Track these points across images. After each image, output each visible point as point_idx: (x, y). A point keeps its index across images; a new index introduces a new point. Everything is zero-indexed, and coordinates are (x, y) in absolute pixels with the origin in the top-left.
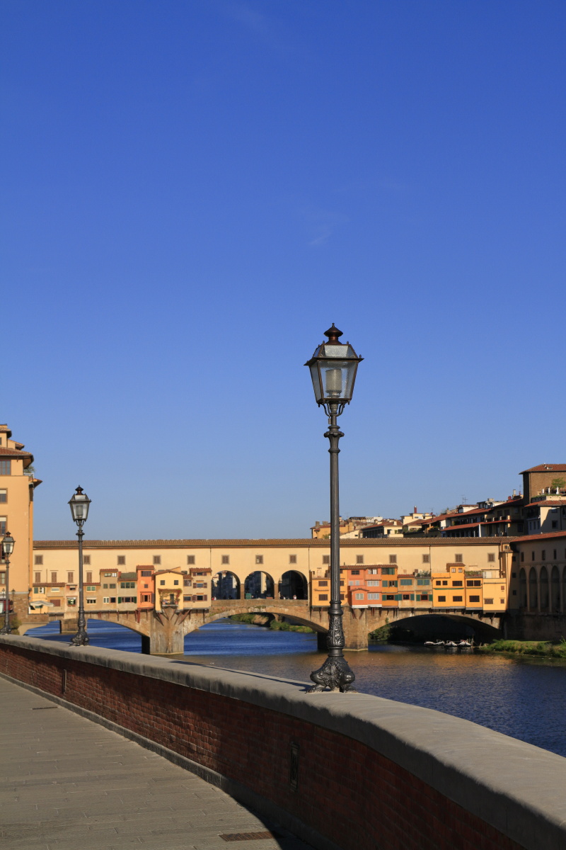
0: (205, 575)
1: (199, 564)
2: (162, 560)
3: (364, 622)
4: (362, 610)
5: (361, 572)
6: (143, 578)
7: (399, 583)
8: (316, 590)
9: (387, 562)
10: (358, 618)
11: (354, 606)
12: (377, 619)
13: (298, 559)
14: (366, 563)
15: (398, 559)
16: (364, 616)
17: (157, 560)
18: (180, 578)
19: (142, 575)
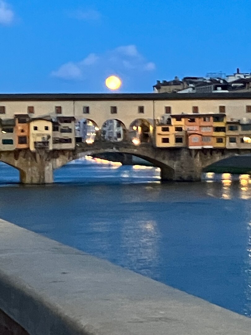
0: (70, 122)
1: (64, 114)
2: (36, 110)
3: (198, 160)
4: (197, 151)
5: (197, 120)
6: (20, 124)
7: (227, 129)
8: (159, 134)
9: (217, 112)
10: (193, 157)
11: (191, 147)
12: (209, 158)
13: (145, 110)
14: (201, 112)
15: (226, 109)
16: (198, 155)
17: (31, 110)
18: (50, 125)
19: (19, 123)
